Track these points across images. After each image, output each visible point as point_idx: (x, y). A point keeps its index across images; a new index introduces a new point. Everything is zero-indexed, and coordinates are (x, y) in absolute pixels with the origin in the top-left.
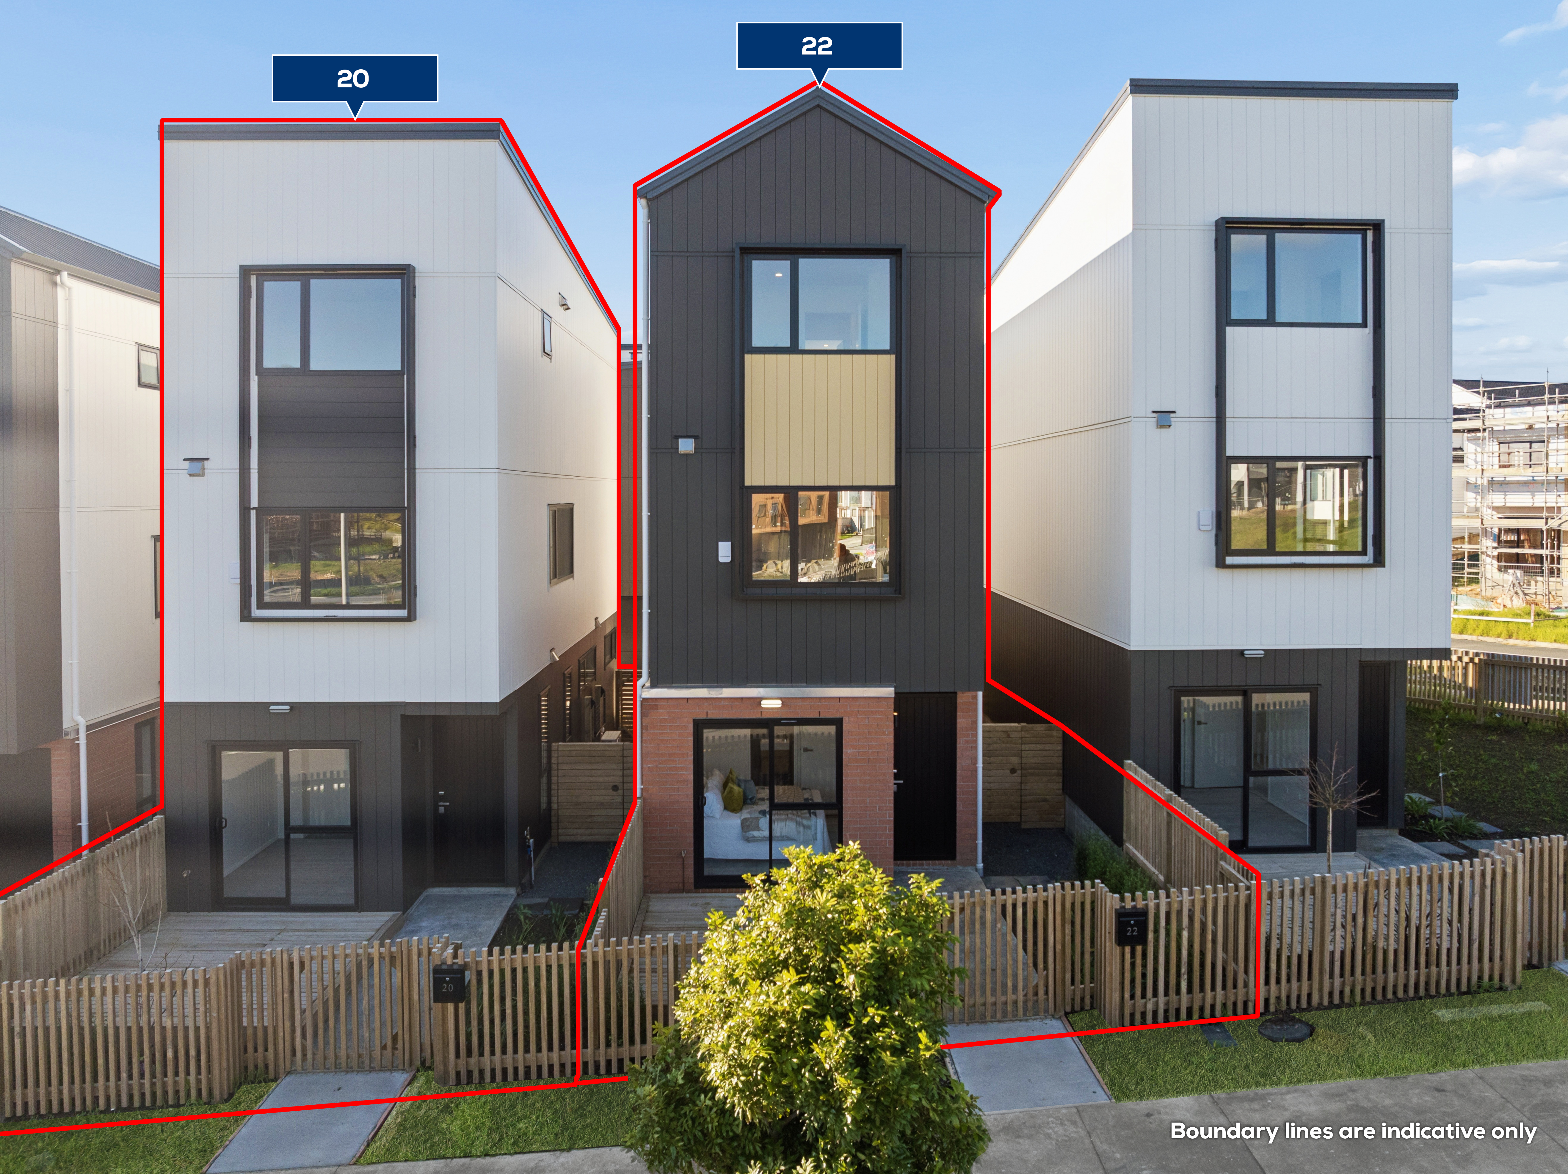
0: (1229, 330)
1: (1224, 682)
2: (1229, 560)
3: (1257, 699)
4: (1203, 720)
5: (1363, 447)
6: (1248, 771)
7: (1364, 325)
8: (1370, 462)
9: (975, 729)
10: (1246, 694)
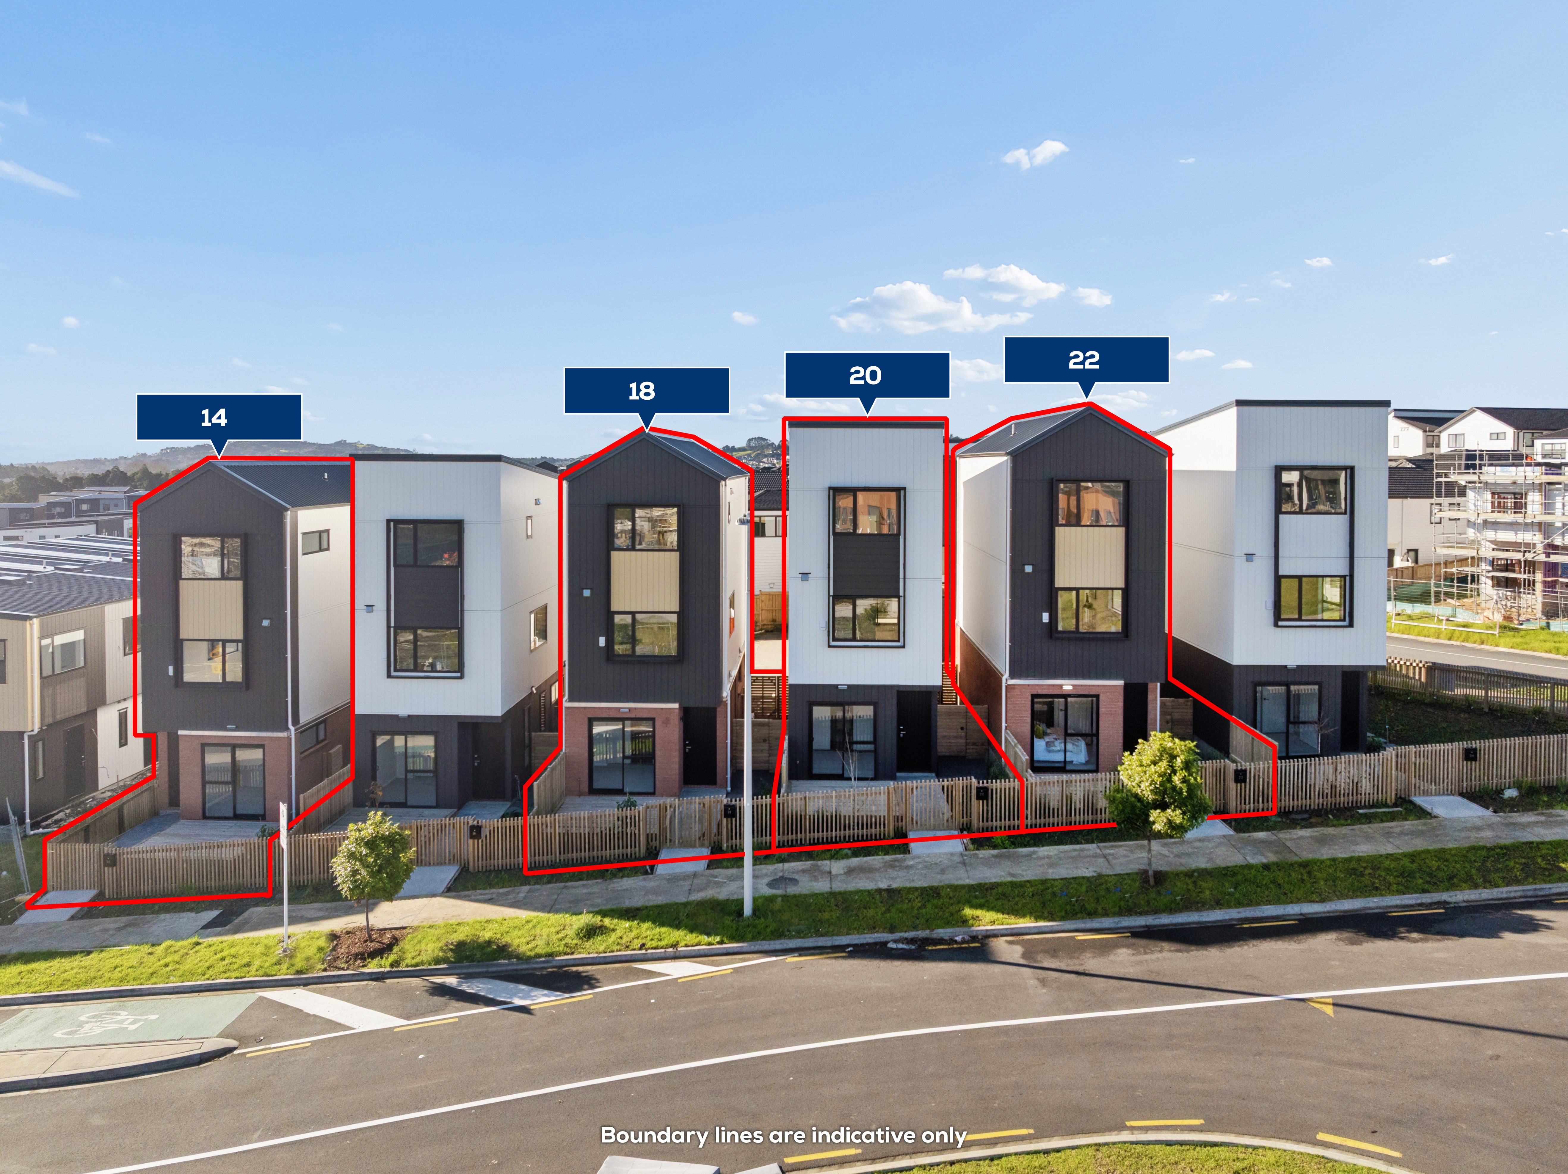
0: (1281, 516)
1: (1278, 679)
2: (1280, 623)
3: (1293, 688)
4: (1267, 697)
5: (1345, 571)
6: (1288, 722)
7: (1345, 513)
8: (1348, 578)
9: (1156, 700)
10: (1288, 685)
